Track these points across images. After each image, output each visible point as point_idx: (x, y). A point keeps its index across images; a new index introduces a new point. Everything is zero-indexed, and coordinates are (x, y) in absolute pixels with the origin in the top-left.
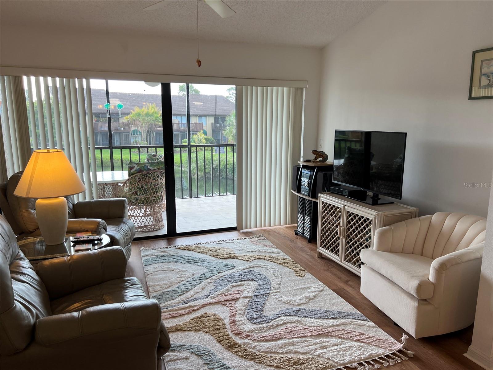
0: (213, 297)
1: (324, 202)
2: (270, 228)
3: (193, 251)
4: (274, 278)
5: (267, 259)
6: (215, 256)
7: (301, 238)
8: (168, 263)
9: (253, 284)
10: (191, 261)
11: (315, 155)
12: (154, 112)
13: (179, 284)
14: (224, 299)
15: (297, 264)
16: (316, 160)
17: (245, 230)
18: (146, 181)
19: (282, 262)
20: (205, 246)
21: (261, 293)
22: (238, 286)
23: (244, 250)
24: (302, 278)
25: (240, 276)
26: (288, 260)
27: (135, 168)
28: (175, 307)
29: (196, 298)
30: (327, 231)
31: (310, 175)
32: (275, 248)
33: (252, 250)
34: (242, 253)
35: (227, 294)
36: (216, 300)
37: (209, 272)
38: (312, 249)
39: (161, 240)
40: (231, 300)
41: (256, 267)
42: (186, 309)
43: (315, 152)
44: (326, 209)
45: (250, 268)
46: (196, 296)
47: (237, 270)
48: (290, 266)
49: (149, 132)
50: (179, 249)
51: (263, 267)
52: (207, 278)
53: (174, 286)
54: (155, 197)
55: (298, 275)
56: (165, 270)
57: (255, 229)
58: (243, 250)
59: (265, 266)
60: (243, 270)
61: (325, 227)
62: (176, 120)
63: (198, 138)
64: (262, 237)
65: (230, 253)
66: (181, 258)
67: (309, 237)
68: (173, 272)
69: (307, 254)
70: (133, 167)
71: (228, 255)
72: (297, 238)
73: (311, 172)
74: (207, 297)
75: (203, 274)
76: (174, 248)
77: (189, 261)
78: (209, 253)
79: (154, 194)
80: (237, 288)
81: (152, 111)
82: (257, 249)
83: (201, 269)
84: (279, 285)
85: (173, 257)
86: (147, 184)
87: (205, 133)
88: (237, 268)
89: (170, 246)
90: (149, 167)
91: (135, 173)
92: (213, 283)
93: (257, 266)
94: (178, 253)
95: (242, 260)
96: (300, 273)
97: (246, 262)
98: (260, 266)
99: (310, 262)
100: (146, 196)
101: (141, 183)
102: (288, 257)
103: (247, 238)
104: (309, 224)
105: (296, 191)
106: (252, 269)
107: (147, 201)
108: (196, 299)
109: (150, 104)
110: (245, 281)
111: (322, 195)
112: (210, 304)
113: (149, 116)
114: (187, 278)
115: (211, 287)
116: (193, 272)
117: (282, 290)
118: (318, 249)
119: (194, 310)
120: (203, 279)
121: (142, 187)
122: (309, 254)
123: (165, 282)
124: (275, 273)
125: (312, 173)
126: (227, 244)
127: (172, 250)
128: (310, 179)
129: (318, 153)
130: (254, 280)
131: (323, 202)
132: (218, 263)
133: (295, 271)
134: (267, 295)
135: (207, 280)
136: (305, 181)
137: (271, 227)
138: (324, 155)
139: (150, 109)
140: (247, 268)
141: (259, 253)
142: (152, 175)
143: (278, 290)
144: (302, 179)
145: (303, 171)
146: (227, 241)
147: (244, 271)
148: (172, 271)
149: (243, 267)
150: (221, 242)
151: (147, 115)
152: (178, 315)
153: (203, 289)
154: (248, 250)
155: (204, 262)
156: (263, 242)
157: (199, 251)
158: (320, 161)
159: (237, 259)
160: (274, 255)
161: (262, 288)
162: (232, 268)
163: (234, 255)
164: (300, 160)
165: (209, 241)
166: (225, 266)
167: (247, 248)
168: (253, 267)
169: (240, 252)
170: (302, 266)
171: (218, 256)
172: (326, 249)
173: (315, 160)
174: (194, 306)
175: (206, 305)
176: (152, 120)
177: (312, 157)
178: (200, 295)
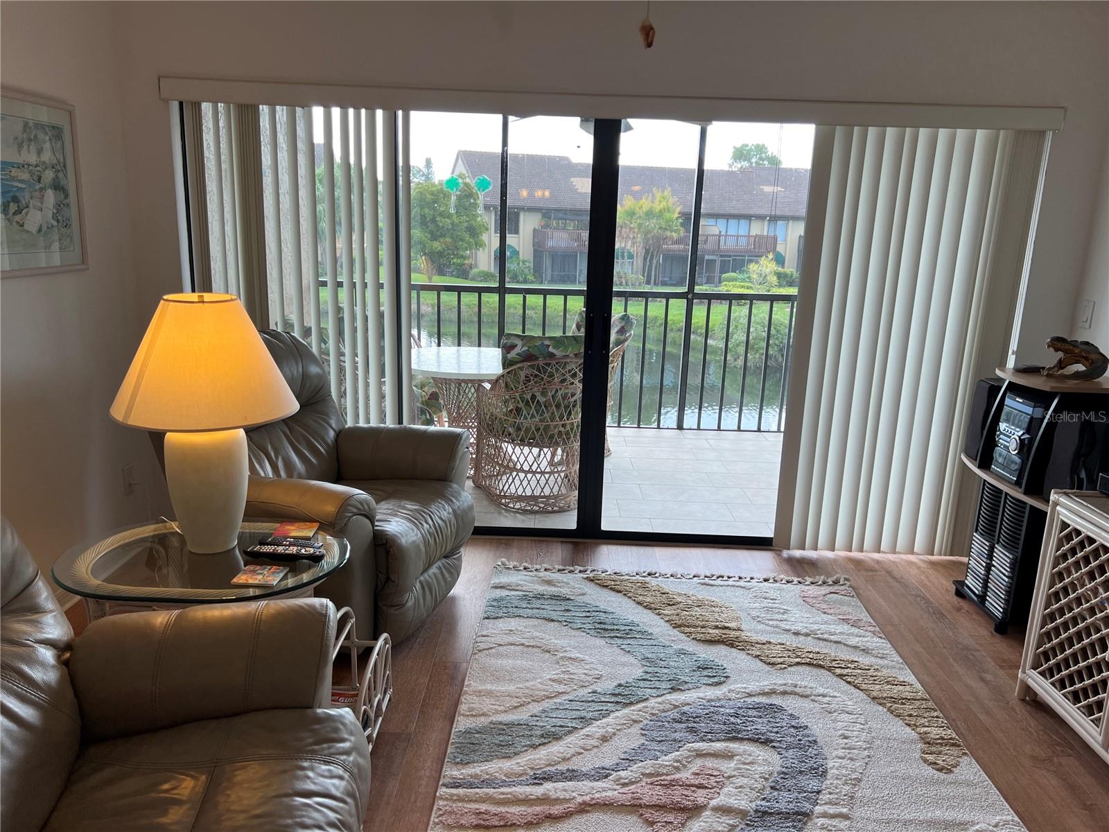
0: (623, 781)
1: (1069, 526)
2: (876, 556)
3: (625, 595)
4: (840, 753)
5: (838, 671)
6: (680, 626)
7: (971, 611)
8: (547, 622)
9: (766, 761)
10: (607, 630)
11: (1060, 355)
12: (664, 209)
13: (546, 704)
14: (654, 800)
15: (935, 714)
16: (1063, 368)
17: (798, 553)
18: (542, 383)
19: (885, 695)
20: (663, 586)
21: (782, 806)
22: (715, 755)
23: (774, 623)
24: (942, 776)
25: (732, 719)
26: (908, 688)
27: (517, 350)
28: (502, 790)
29: (573, 770)
30: (1066, 626)
31: (1032, 419)
32: (874, 633)
33: (798, 627)
34: (763, 632)
35: (669, 778)
36: (630, 795)
37: (644, 680)
38: (1004, 661)
39: (557, 542)
40: (674, 809)
41: (795, 694)
42: (531, 806)
43: (1059, 345)
44: (1073, 551)
45: (772, 692)
46: (575, 764)
47: (730, 691)
48: (910, 715)
49: (649, 253)
50: (592, 580)
51: (817, 698)
52: (631, 704)
53: (530, 706)
54: (563, 426)
55: (931, 758)
56: (528, 646)
57: (829, 554)
58: (771, 623)
59: (824, 696)
60: (750, 695)
61: (1061, 611)
62: (716, 227)
63: (759, 271)
64: (843, 587)
65: (727, 625)
66: (584, 614)
67: (999, 615)
68: (547, 655)
69: (983, 680)
70: (513, 347)
71: (717, 631)
72: (959, 610)
73: (1034, 407)
74: (606, 777)
75: (623, 682)
76: (581, 575)
77: (606, 628)
78: (666, 612)
79: (561, 418)
80: (710, 763)
81: (662, 205)
82: (815, 627)
83: (624, 665)
84: (855, 785)
85: (565, 605)
86: (544, 394)
87: (780, 260)
88: (732, 687)
89: (572, 568)
90: (551, 349)
91: (518, 362)
92: (641, 725)
93: (797, 690)
94: (583, 594)
95: (757, 656)
96: (940, 753)
97: (767, 668)
98: (809, 693)
99: (988, 713)
100: (541, 421)
101: (531, 389)
102: (911, 678)
103: (796, 580)
104: (1006, 574)
105: (976, 460)
106: (777, 700)
107: (542, 435)
108: (573, 775)
109: (658, 191)
110: (742, 739)
111: (1063, 500)
112: (605, 804)
113: (654, 217)
114: (575, 688)
115: (630, 740)
116: (600, 667)
117: (859, 813)
118: (1024, 672)
119: (550, 818)
120: (617, 703)
121: (534, 397)
122: (988, 677)
123: (511, 688)
124: (849, 734)
125: (1038, 412)
126: (729, 592)
127: (572, 583)
128: (1028, 431)
129: (1071, 348)
130: (774, 747)
131: (1065, 525)
132: (682, 652)
133: (924, 738)
134: (800, 821)
135: (626, 711)
136: (1010, 436)
137: (881, 555)
138: (1093, 356)
139: (657, 202)
140: (764, 694)
141: (818, 642)
142: (557, 370)
143: (845, 810)
144: (1003, 426)
145: (1008, 401)
146: (731, 582)
147: (749, 700)
148: (547, 651)
149: (753, 687)
150: (712, 582)
151: (650, 214)
152: (497, 823)
153: (605, 739)
154: (783, 625)
155: (641, 642)
156: (842, 603)
157: (641, 598)
158: (1077, 375)
159: (743, 650)
160: (864, 660)
161: (789, 783)
162: (716, 680)
163: (738, 633)
164: (1002, 365)
165: (680, 571)
166: (699, 667)
167: (785, 617)
168: (784, 693)
169: (760, 627)
170: (952, 725)
171: (687, 630)
172: (1053, 684)
173: (1056, 369)
174: (557, 801)
175: (591, 805)
176: (657, 227)
177: (1050, 358)
178: (585, 764)
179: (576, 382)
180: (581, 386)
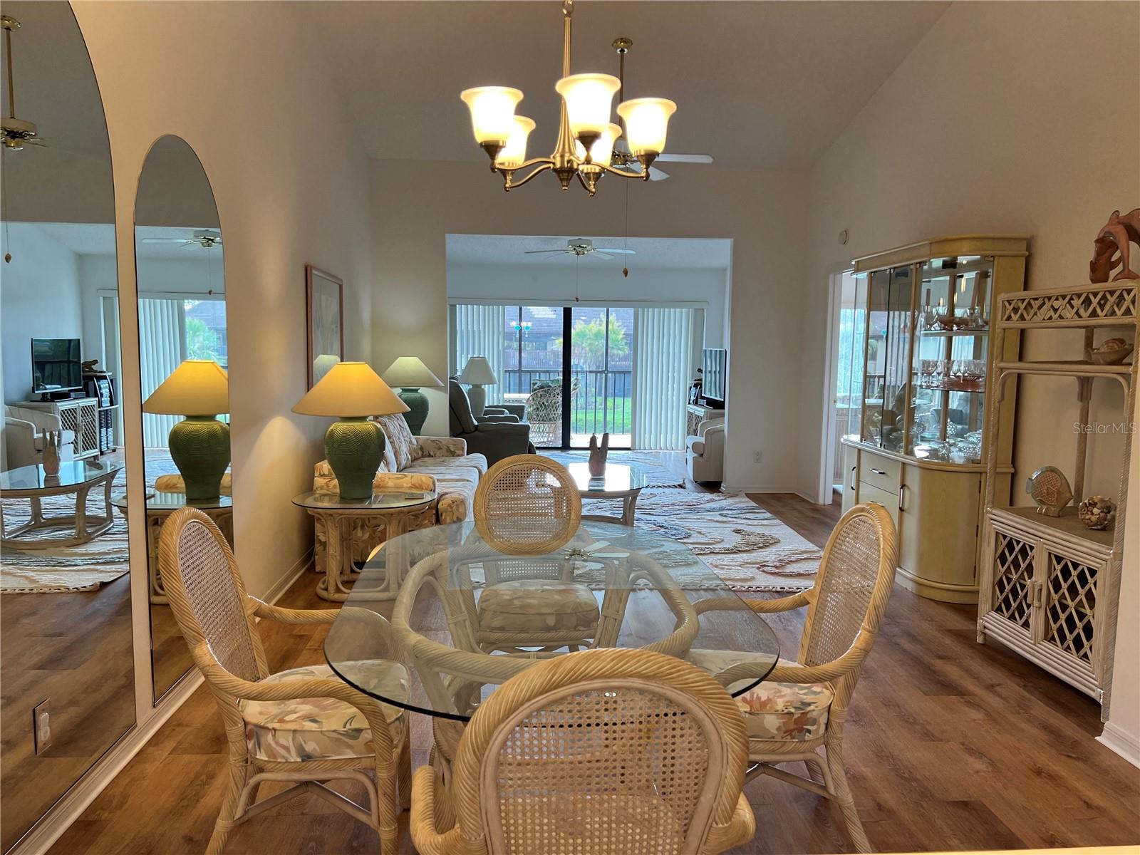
18: (547, 397)
27: (537, 385)
39: (556, 450)
79: (554, 412)
86: (547, 402)
91: (538, 389)
100: (546, 413)
101: (542, 400)
107: (546, 418)
121: (543, 403)
142: (552, 392)
179: (559, 397)
180: (561, 399)
